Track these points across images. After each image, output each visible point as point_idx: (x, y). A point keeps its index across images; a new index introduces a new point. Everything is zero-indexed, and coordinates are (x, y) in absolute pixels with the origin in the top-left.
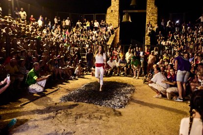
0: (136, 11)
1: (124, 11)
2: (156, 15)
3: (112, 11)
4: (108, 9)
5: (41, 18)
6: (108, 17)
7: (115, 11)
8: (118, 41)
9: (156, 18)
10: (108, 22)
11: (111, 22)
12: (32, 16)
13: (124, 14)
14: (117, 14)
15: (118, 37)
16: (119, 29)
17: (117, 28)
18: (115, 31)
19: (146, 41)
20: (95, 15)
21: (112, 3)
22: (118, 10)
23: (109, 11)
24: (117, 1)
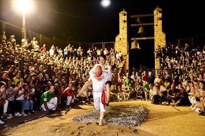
0: (144, 38)
1: (132, 39)
2: (164, 41)
3: (120, 39)
4: (117, 37)
5: (53, 47)
6: (117, 45)
7: (124, 39)
8: (127, 68)
10: (117, 50)
12: (44, 45)
13: (133, 41)
14: (125, 41)
15: (127, 64)
16: (128, 56)
17: (126, 55)
18: (124, 58)
19: (156, 66)
20: (103, 44)
21: (120, 32)
22: (125, 36)
23: (117, 39)
24: (126, 30)
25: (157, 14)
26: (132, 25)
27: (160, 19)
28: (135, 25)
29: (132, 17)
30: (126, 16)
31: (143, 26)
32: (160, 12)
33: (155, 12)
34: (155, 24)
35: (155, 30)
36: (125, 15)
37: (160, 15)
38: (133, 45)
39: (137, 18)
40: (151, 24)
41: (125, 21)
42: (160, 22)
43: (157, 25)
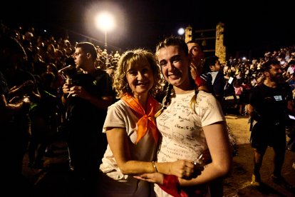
0: (207, 51)
2: (224, 53)
9: (225, 56)
25: (219, 29)
27: (222, 33)
28: (198, 39)
29: (197, 32)
30: (191, 32)
31: (206, 40)
32: (222, 27)
33: (218, 27)
34: (217, 38)
35: (216, 44)
36: (190, 30)
37: (222, 30)
39: (200, 33)
40: (213, 38)
41: (190, 36)
42: (222, 37)
43: (218, 39)
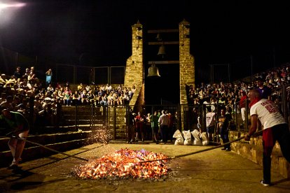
0: (166, 62)
1: (150, 63)
2: (192, 67)
3: (133, 62)
4: (128, 60)
6: (128, 70)
7: (138, 62)
8: (143, 102)
9: (193, 71)
11: (133, 76)
13: (150, 66)
14: (140, 66)
15: (143, 97)
16: (143, 86)
19: (181, 101)
20: (109, 68)
21: (133, 52)
22: (141, 61)
23: (129, 62)
24: (140, 49)
25: (184, 31)
26: (150, 44)
27: (188, 36)
28: (153, 43)
29: (149, 32)
30: (141, 31)
31: (165, 45)
32: (187, 27)
33: (181, 26)
34: (181, 43)
35: (181, 52)
36: (139, 29)
37: (187, 31)
38: (150, 71)
39: (156, 34)
40: (175, 43)
41: (139, 38)
42: (187, 41)
43: (183, 45)
